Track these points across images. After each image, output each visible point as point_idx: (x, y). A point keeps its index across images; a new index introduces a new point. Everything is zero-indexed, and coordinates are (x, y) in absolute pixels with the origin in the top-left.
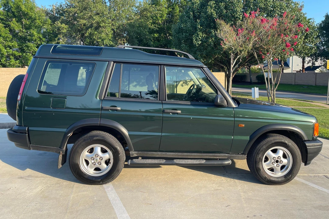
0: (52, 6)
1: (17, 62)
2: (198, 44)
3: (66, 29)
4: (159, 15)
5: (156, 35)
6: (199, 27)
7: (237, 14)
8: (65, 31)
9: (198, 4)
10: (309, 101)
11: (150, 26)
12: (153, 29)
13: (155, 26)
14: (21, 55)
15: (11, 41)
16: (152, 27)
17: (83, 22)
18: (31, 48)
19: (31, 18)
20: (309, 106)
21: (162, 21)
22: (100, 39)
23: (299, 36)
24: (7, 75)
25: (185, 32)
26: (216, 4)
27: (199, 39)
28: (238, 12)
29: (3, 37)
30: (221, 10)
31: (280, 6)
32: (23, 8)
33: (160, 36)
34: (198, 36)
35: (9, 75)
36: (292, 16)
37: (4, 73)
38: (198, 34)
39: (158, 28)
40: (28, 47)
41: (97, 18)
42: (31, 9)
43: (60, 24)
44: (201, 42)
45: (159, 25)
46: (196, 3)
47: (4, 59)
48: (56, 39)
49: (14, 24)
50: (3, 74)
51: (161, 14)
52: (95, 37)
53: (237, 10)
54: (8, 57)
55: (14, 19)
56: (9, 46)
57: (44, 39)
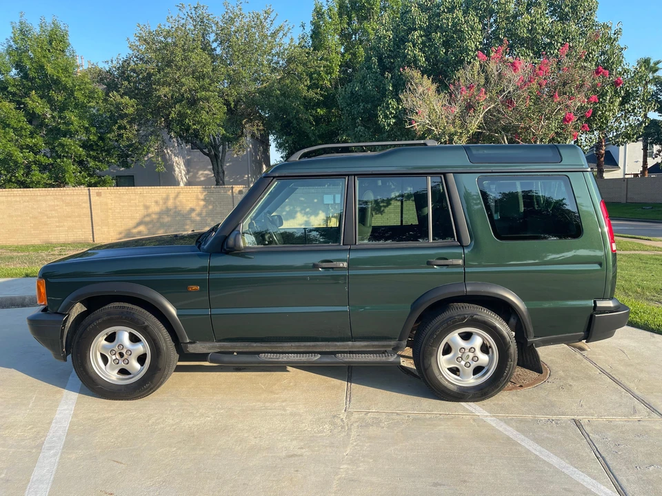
0: (110, 62)
1: (45, 176)
2: (389, 125)
3: (133, 106)
4: (322, 68)
5: (320, 111)
6: (391, 88)
7: (468, 55)
8: (130, 110)
9: (390, 40)
10: (642, 237)
11: (305, 93)
12: (311, 99)
13: (316, 94)
14: (52, 162)
15: (32, 135)
16: (311, 94)
17: (164, 91)
18: (69, 149)
19: (65, 88)
20: (634, 250)
21: (330, 82)
22: (199, 124)
23: (608, 98)
24: (25, 201)
25: (363, 101)
26: (426, 36)
27: (391, 113)
28: (470, 50)
29: (15, 130)
30: (435, 48)
31: (563, 33)
32: (49, 69)
33: (330, 112)
34: (388, 108)
35: (28, 202)
36: (591, 53)
37: (18, 199)
38: (388, 104)
39: (322, 95)
40: (62, 145)
41: (189, 82)
42: (66, 70)
43: (118, 97)
44: (394, 121)
45: (327, 89)
46: (386, 38)
47: (22, 172)
48: (115, 128)
49: (36, 103)
50: (16, 201)
51: (328, 66)
52: (189, 120)
53: (467, 48)
54: (28, 167)
55: (34, 91)
56: (28, 147)
57: (93, 130)
